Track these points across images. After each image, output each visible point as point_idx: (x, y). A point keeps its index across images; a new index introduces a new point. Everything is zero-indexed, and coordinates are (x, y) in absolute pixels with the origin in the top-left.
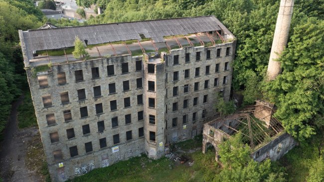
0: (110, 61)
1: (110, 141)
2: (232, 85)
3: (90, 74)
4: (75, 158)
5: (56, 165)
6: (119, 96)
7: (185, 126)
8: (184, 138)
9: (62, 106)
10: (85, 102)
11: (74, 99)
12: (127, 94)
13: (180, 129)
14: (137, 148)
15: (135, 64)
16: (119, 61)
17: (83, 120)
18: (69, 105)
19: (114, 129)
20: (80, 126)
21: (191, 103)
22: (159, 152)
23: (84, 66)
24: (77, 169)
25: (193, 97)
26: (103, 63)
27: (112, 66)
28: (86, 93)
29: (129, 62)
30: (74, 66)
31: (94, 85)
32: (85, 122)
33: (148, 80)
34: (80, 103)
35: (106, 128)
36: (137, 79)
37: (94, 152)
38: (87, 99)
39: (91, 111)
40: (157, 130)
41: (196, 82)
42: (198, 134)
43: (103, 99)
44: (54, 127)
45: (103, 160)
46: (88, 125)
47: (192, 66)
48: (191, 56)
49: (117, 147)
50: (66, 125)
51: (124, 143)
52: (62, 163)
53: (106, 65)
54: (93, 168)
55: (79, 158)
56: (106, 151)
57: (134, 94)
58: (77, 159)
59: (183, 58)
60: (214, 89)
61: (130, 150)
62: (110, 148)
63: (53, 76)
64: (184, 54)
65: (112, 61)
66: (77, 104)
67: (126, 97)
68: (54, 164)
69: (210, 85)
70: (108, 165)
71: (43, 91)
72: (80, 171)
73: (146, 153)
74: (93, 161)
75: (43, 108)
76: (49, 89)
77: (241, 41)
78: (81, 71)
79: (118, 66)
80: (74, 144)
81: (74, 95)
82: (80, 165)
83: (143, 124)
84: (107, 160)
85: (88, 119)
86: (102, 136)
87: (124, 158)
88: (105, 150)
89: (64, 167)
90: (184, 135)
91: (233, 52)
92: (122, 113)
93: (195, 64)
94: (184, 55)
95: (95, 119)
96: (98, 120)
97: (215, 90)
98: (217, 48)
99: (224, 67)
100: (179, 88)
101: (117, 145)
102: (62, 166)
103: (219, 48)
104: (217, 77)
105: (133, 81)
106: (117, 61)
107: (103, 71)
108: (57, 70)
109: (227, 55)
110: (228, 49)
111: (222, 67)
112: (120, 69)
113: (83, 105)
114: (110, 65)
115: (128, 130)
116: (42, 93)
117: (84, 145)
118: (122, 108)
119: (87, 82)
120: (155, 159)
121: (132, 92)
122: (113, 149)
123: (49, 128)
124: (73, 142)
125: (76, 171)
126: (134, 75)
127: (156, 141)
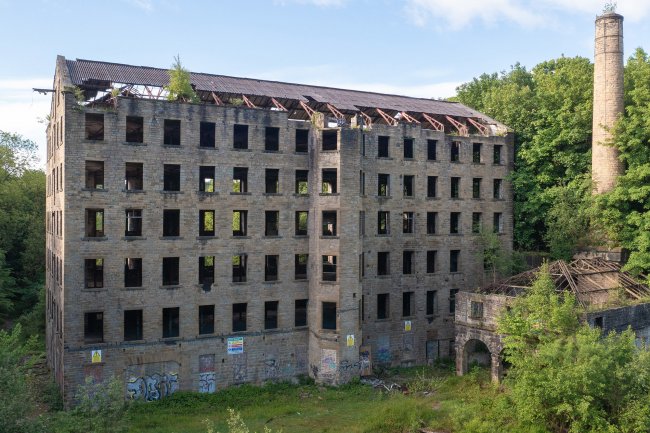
0: (241, 114)
1: (223, 319)
2: (515, 237)
3: (197, 135)
4: (135, 344)
5: (84, 354)
6: (254, 203)
7: (408, 325)
8: (407, 357)
9: (125, 195)
10: (176, 198)
11: (153, 184)
12: (273, 203)
13: (396, 328)
14: (289, 357)
15: (294, 135)
16: (260, 120)
17: (167, 243)
18: (140, 195)
19: (237, 287)
20: (157, 256)
21: (420, 262)
22: (344, 365)
23: (185, 113)
24: (133, 379)
25: (426, 248)
26: (225, 116)
27: (245, 128)
28: (183, 178)
29: (281, 126)
30: (165, 108)
31: (202, 162)
32: (171, 250)
33: (321, 167)
34: (165, 197)
35: (218, 279)
36: (298, 172)
37: (183, 340)
38: (183, 193)
39: (188, 223)
40: (341, 297)
41: (431, 210)
42: (442, 355)
43: (217, 200)
44: (97, 243)
45: (201, 370)
46: (178, 259)
47: (420, 168)
48: (415, 147)
49: (239, 341)
50: (126, 245)
51: (257, 334)
52: (100, 352)
53: (233, 123)
54: (175, 387)
55: (142, 348)
56: (212, 344)
57: (288, 206)
58: (138, 350)
59: (398, 145)
60: (472, 238)
61: (270, 356)
62: (223, 338)
63: (118, 120)
64: (400, 136)
65: (246, 117)
66: (159, 199)
67: (270, 209)
68: (81, 349)
69: (464, 228)
70: (212, 390)
71: (91, 148)
72: (141, 387)
73: (311, 374)
74: (177, 366)
75: (83, 190)
76: (104, 147)
77: (524, 136)
78: (177, 124)
79: (257, 130)
80: (137, 305)
81: (155, 175)
82: (143, 369)
83: (307, 290)
84: (210, 375)
85: (178, 243)
86: (206, 299)
87: (256, 379)
88: (208, 341)
89: (102, 364)
90: (407, 349)
91: (509, 159)
92: (259, 248)
93: (426, 168)
94: (401, 141)
95: (195, 248)
96: (200, 252)
97: (475, 243)
98: (472, 141)
99: (492, 189)
100: (392, 216)
101: (240, 335)
102: (100, 360)
103: (477, 141)
104: (478, 210)
105: (287, 172)
106: (256, 118)
107: (225, 134)
108: (127, 108)
109: (495, 162)
110: (497, 148)
111: (487, 187)
112: (261, 138)
113: (170, 206)
114: (240, 123)
115: (269, 299)
116: (87, 152)
117: (161, 313)
118: (258, 236)
119: (186, 150)
120: (334, 384)
121: (284, 199)
122: (231, 343)
123: (86, 243)
124: (134, 298)
125: (131, 386)
126: (291, 159)
127: (338, 330)
